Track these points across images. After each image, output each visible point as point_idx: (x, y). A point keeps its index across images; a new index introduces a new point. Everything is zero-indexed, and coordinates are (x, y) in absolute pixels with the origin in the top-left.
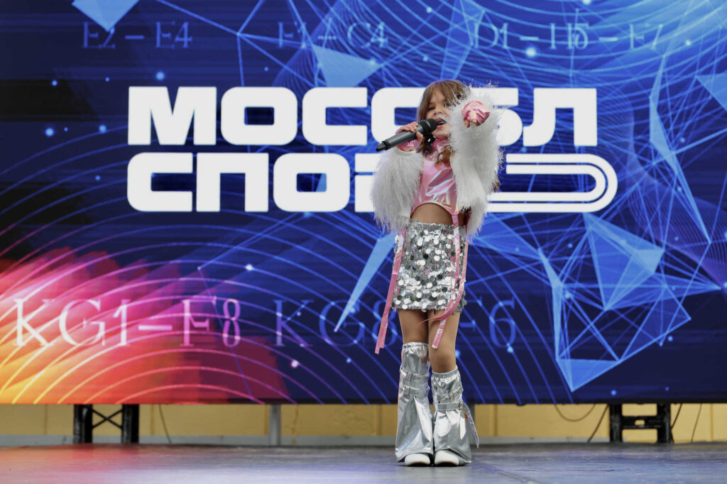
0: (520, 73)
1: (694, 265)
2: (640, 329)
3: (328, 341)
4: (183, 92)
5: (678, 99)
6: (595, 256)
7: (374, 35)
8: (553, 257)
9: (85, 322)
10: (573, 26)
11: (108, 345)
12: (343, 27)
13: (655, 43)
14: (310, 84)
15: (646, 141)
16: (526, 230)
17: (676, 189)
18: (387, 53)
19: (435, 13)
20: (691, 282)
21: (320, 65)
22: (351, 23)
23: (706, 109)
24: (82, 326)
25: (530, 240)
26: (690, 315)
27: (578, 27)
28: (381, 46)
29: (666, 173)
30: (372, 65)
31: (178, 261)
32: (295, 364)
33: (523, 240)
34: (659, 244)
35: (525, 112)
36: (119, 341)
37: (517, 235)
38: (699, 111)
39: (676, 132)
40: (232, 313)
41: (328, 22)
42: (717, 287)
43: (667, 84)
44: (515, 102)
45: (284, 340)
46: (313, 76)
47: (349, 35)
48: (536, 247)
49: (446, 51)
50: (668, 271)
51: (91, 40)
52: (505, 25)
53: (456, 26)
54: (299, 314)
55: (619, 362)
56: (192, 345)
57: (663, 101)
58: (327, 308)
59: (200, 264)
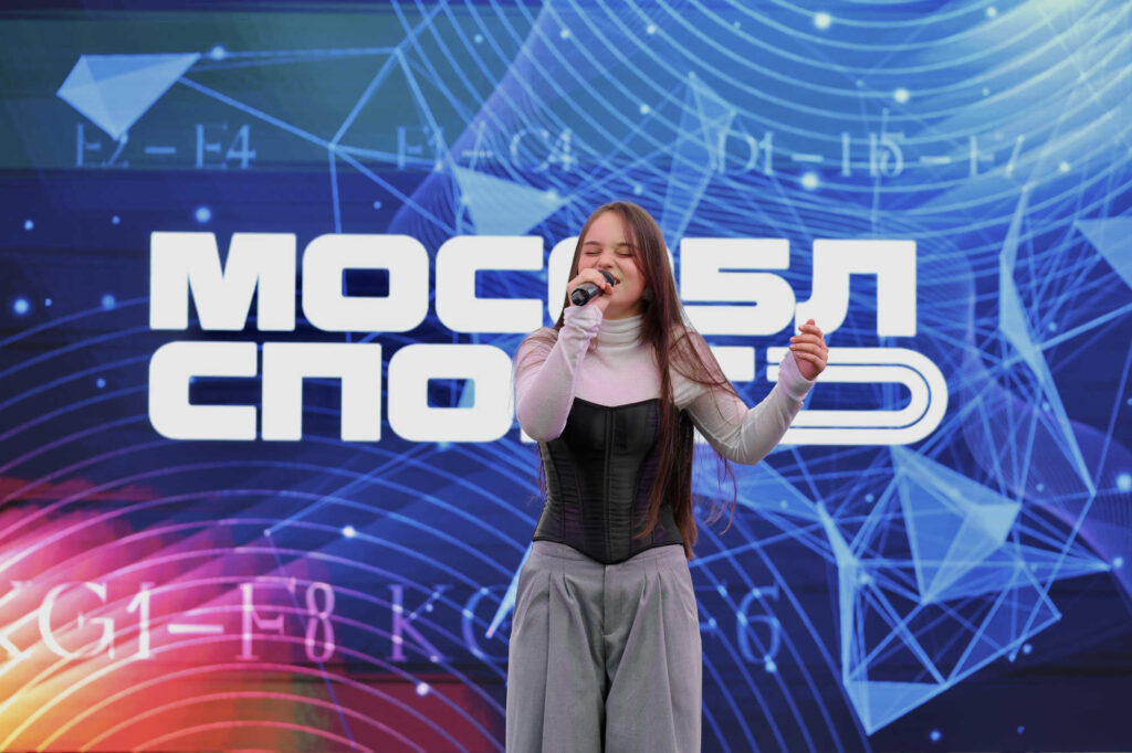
0: (790, 215)
1: (1067, 529)
2: (979, 634)
3: (477, 653)
4: (240, 241)
5: (1046, 259)
6: (909, 515)
7: (554, 150)
8: (842, 517)
9: (81, 620)
10: (879, 138)
11: (118, 658)
12: (502, 135)
13: (1010, 168)
14: (447, 229)
15: (993, 328)
16: (798, 472)
17: (1041, 407)
18: (573, 180)
19: (655, 114)
20: (1062, 557)
21: (466, 199)
22: (517, 131)
23: (1092, 276)
24: (76, 626)
25: (803, 487)
26: (1060, 609)
27: (887, 140)
28: (566, 168)
29: (1025, 381)
30: (551, 200)
31: (233, 521)
32: (423, 689)
33: (793, 490)
34: (1011, 496)
35: (800, 280)
36: (136, 650)
37: (783, 481)
38: (1080, 279)
39: (1042, 312)
40: (321, 606)
41: (479, 129)
42: (1102, 567)
43: (1030, 235)
44: (784, 264)
45: (405, 650)
46: (453, 217)
47: (513, 149)
48: (814, 500)
49: (672, 180)
50: (1026, 540)
51: (88, 154)
52: (769, 136)
53: (689, 137)
54: (429, 608)
55: (944, 686)
56: (256, 658)
57: (1022, 263)
58: (475, 599)
59: (268, 526)
